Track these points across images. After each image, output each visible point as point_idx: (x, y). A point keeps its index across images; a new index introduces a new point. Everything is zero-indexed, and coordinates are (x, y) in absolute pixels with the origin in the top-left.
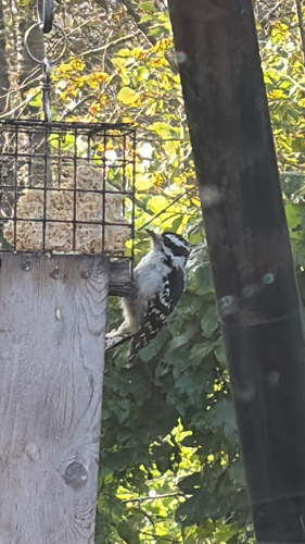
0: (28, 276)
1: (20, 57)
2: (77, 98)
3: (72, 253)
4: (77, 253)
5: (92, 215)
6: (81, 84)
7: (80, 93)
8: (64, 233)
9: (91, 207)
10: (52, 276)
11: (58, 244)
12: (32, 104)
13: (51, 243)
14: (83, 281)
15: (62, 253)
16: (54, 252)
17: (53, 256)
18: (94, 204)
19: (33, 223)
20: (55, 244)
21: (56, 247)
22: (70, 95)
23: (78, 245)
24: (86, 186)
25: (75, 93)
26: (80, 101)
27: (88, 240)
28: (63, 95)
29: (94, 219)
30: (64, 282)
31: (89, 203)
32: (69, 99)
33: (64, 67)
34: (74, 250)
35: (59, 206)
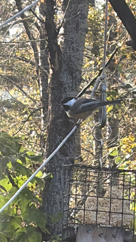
0: (89, 236)
1: (108, 133)
2: (130, 153)
3: (108, 226)
4: (111, 226)
5: (117, 209)
6: (133, 147)
7: (132, 151)
8: (104, 217)
9: (116, 206)
10: (100, 236)
11: (102, 222)
12: (111, 154)
13: (99, 221)
14: (113, 239)
15: (104, 226)
16: (101, 225)
17: (101, 227)
18: (118, 205)
19: (91, 212)
20: (101, 222)
21: (101, 223)
22: (127, 152)
23: (111, 223)
24: (114, 196)
25: (130, 151)
26: (132, 154)
27: (115, 221)
28: (124, 151)
29: (118, 211)
30: (105, 239)
31: (116, 204)
32: (127, 153)
33: (125, 139)
34: (109, 224)
35: (102, 205)
